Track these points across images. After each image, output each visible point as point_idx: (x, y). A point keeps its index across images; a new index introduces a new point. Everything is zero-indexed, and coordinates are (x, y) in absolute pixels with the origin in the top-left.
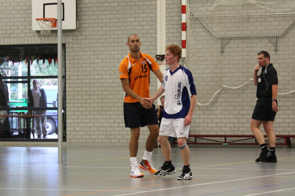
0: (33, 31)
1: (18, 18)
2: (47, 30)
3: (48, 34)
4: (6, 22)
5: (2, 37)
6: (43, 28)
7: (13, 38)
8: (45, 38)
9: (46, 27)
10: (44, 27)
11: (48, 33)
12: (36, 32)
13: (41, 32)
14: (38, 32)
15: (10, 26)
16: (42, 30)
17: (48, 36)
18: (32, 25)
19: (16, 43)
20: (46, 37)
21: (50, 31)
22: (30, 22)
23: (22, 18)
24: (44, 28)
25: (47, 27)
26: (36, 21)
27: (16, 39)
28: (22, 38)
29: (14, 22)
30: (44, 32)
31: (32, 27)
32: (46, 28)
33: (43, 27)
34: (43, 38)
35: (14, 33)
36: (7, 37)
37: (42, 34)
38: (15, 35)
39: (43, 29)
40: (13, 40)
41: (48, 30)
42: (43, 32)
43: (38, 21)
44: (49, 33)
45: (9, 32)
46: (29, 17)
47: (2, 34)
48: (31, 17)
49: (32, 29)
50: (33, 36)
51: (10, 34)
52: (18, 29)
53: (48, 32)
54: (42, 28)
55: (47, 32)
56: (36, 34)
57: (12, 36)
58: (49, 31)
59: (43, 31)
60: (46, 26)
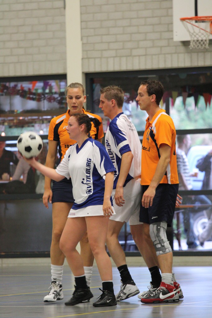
0: (176, 42)
1: (146, 18)
2: (202, 41)
3: (205, 48)
4: (124, 27)
5: (116, 57)
6: (195, 36)
7: (138, 57)
8: (198, 55)
9: (200, 34)
10: (197, 34)
11: (203, 45)
12: (180, 44)
13: (191, 44)
14: (186, 44)
15: (131, 34)
16: (192, 39)
17: (205, 51)
18: (172, 31)
19: (143, 67)
20: (200, 54)
21: (208, 42)
22: (168, 24)
23: (153, 17)
24: (197, 36)
25: (203, 34)
26: (180, 23)
27: (143, 59)
28: (154, 56)
29: (138, 26)
30: (196, 43)
31: (173, 35)
32: (200, 36)
33: (195, 34)
34: (195, 55)
35: (138, 48)
36: (127, 56)
37: (193, 49)
38: (141, 52)
39: (195, 39)
40: (136, 60)
41: (204, 38)
42: (194, 43)
43: (185, 22)
44: (207, 45)
45: (129, 45)
46: (167, 16)
47: (116, 50)
48: (172, 16)
49: (172, 39)
50: (176, 53)
51: (131, 49)
52: (145, 40)
53: (204, 43)
54: (193, 36)
55: (202, 43)
56: (182, 49)
57: (135, 52)
58: (206, 41)
59: (194, 41)
60: (200, 32)
